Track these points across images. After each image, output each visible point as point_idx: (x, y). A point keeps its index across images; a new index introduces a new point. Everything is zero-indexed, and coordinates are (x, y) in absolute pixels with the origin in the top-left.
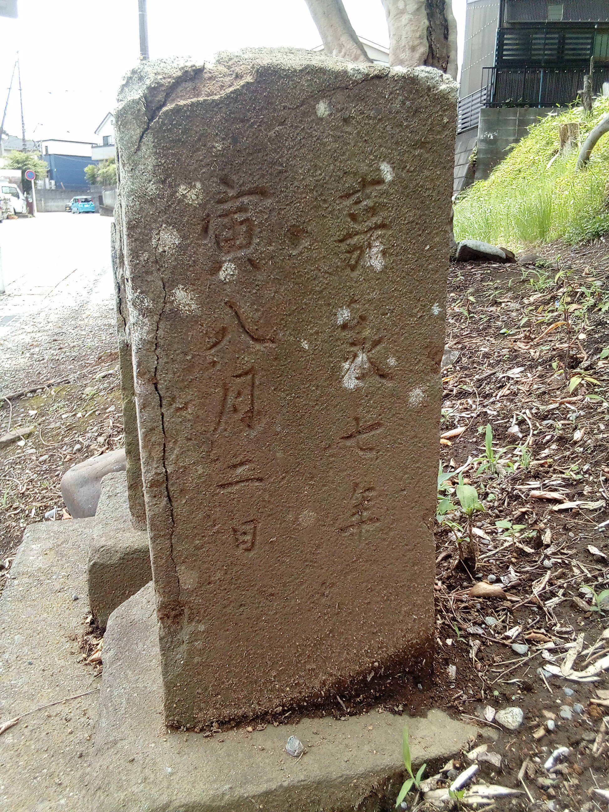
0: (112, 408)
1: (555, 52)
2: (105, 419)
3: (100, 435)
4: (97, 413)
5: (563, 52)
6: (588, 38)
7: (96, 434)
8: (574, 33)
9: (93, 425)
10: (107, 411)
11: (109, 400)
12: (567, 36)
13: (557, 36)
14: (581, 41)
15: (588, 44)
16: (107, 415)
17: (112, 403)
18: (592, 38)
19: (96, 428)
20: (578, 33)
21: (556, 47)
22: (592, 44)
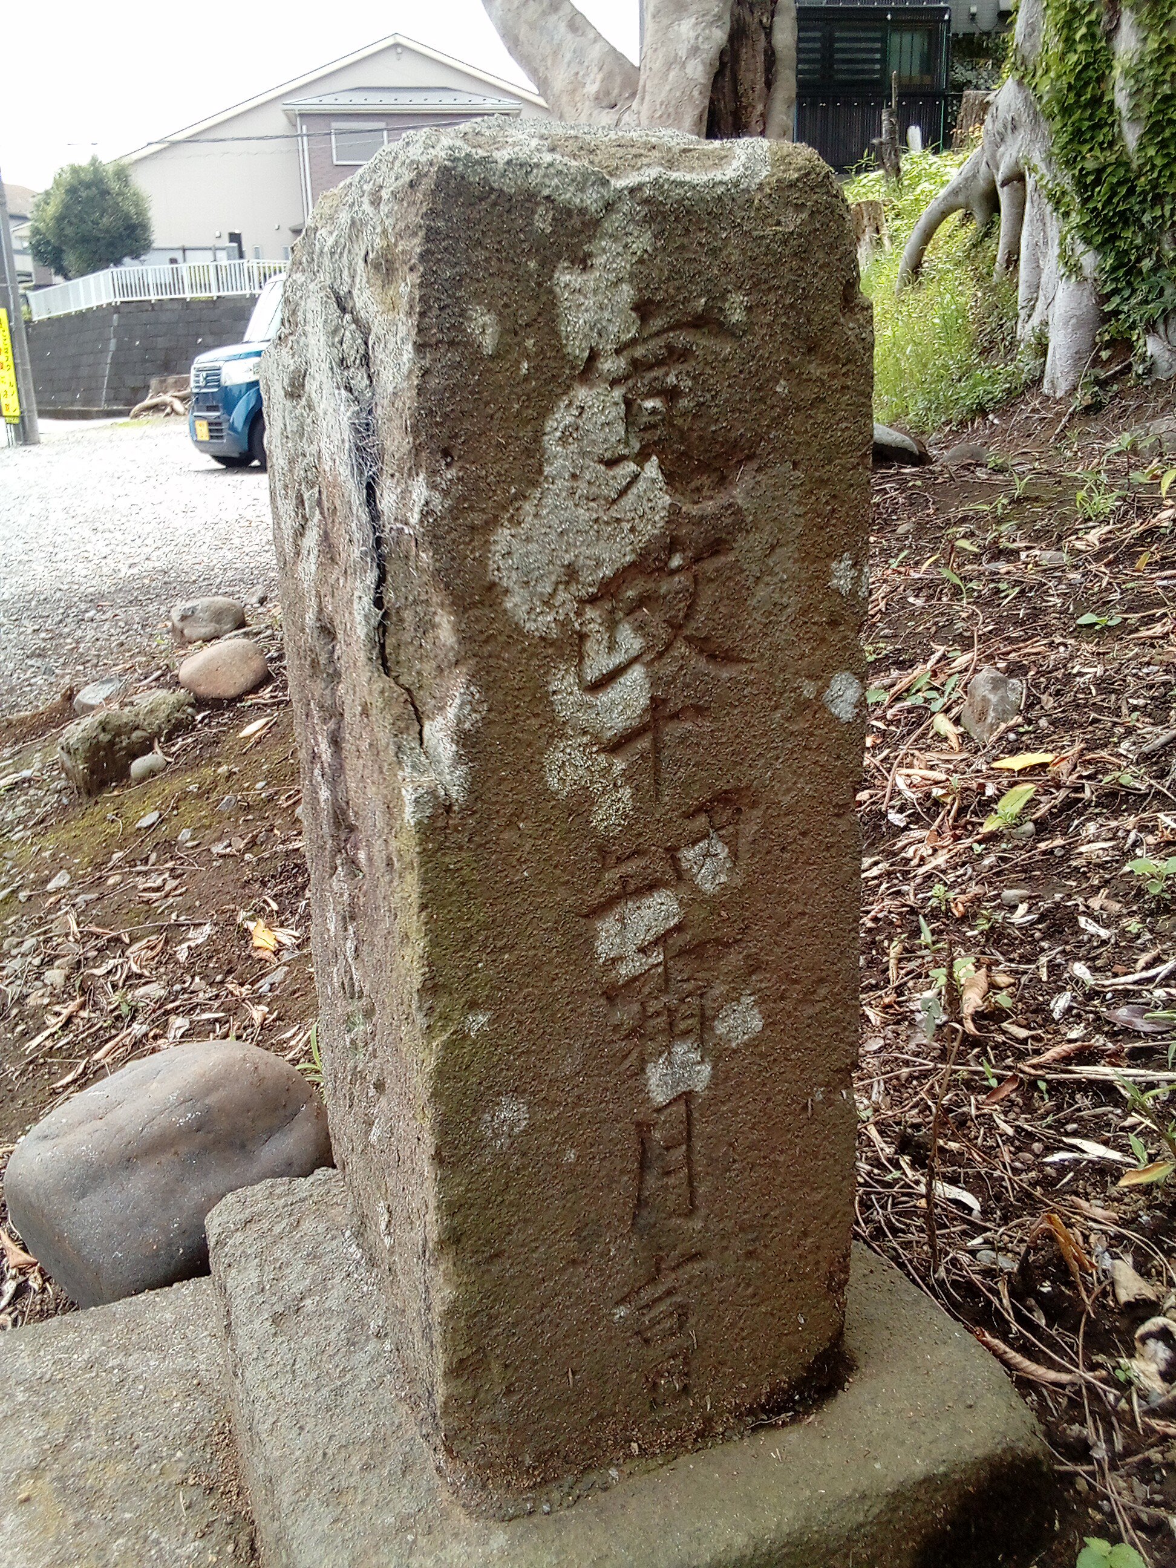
0: (60, 880)
1: (817, 66)
2: (49, 913)
3: (49, 962)
4: (23, 895)
5: (831, 66)
6: (874, 40)
7: (37, 961)
8: (849, 29)
9: (20, 933)
10: (51, 886)
11: (47, 854)
12: (837, 35)
13: (818, 34)
14: (863, 45)
15: (876, 51)
16: (52, 899)
17: (57, 864)
18: (883, 40)
19: (29, 943)
20: (856, 29)
21: (818, 56)
22: (884, 51)
